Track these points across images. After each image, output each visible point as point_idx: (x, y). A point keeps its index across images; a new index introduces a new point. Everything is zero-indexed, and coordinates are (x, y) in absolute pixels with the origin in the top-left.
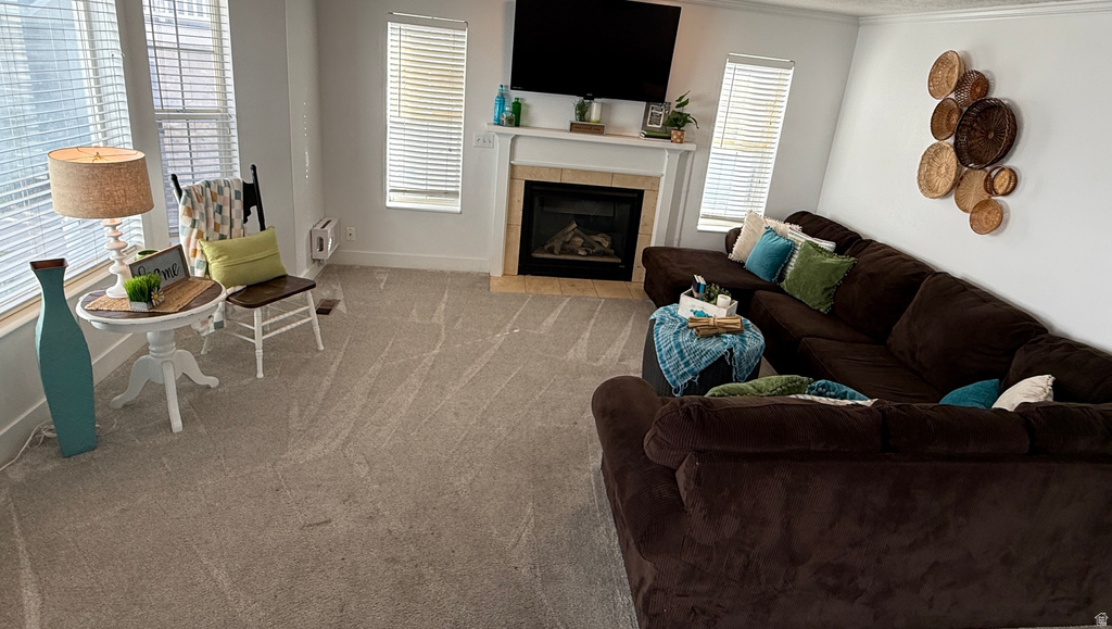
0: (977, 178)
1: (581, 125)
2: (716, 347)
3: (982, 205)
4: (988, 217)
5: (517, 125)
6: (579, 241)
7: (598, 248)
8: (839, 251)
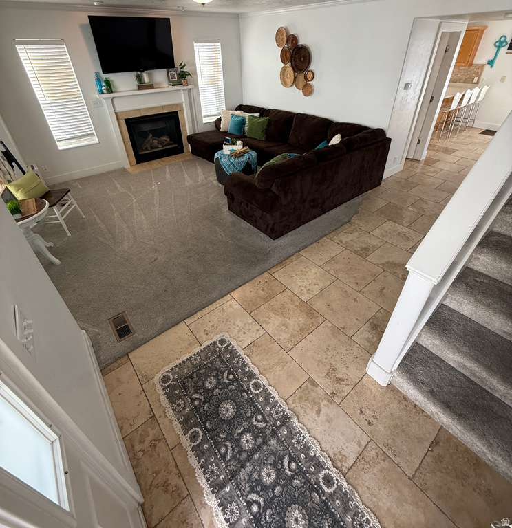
0: (301, 77)
1: (142, 86)
2: (244, 159)
3: (305, 86)
4: (307, 90)
5: (112, 92)
6: (155, 142)
7: (166, 143)
8: (261, 116)
